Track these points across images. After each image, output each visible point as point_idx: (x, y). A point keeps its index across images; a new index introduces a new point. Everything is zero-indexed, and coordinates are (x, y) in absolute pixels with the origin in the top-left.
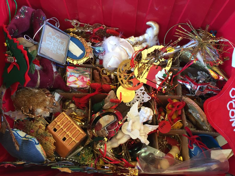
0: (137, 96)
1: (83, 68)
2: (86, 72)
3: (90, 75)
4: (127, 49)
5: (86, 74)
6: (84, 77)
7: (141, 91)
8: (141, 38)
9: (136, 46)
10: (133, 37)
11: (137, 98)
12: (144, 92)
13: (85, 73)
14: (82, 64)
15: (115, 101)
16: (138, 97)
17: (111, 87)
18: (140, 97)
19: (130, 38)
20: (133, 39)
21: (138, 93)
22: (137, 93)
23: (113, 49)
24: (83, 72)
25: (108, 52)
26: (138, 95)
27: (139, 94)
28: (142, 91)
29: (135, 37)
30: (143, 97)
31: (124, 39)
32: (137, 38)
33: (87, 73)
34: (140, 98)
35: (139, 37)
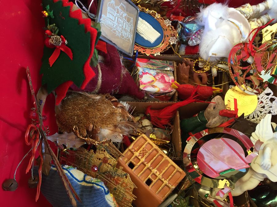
0: (262, 104)
1: (161, 61)
2: (166, 67)
3: (173, 72)
4: (242, 24)
5: (166, 71)
6: (165, 76)
7: (267, 97)
8: (261, 7)
9: (254, 21)
10: (248, 5)
11: (261, 107)
12: (274, 97)
13: (166, 69)
14: (159, 54)
15: (230, 113)
16: (263, 106)
17: (215, 90)
18: (266, 106)
19: (243, 7)
20: (249, 9)
21: (262, 100)
22: (260, 100)
23: (217, 26)
24: (162, 68)
25: (210, 30)
26: (262, 102)
27: (264, 102)
28: (270, 97)
29: (252, 4)
30: (271, 107)
31: (234, 8)
32: (254, 7)
33: (169, 69)
34: (265, 109)
35: (258, 5)
